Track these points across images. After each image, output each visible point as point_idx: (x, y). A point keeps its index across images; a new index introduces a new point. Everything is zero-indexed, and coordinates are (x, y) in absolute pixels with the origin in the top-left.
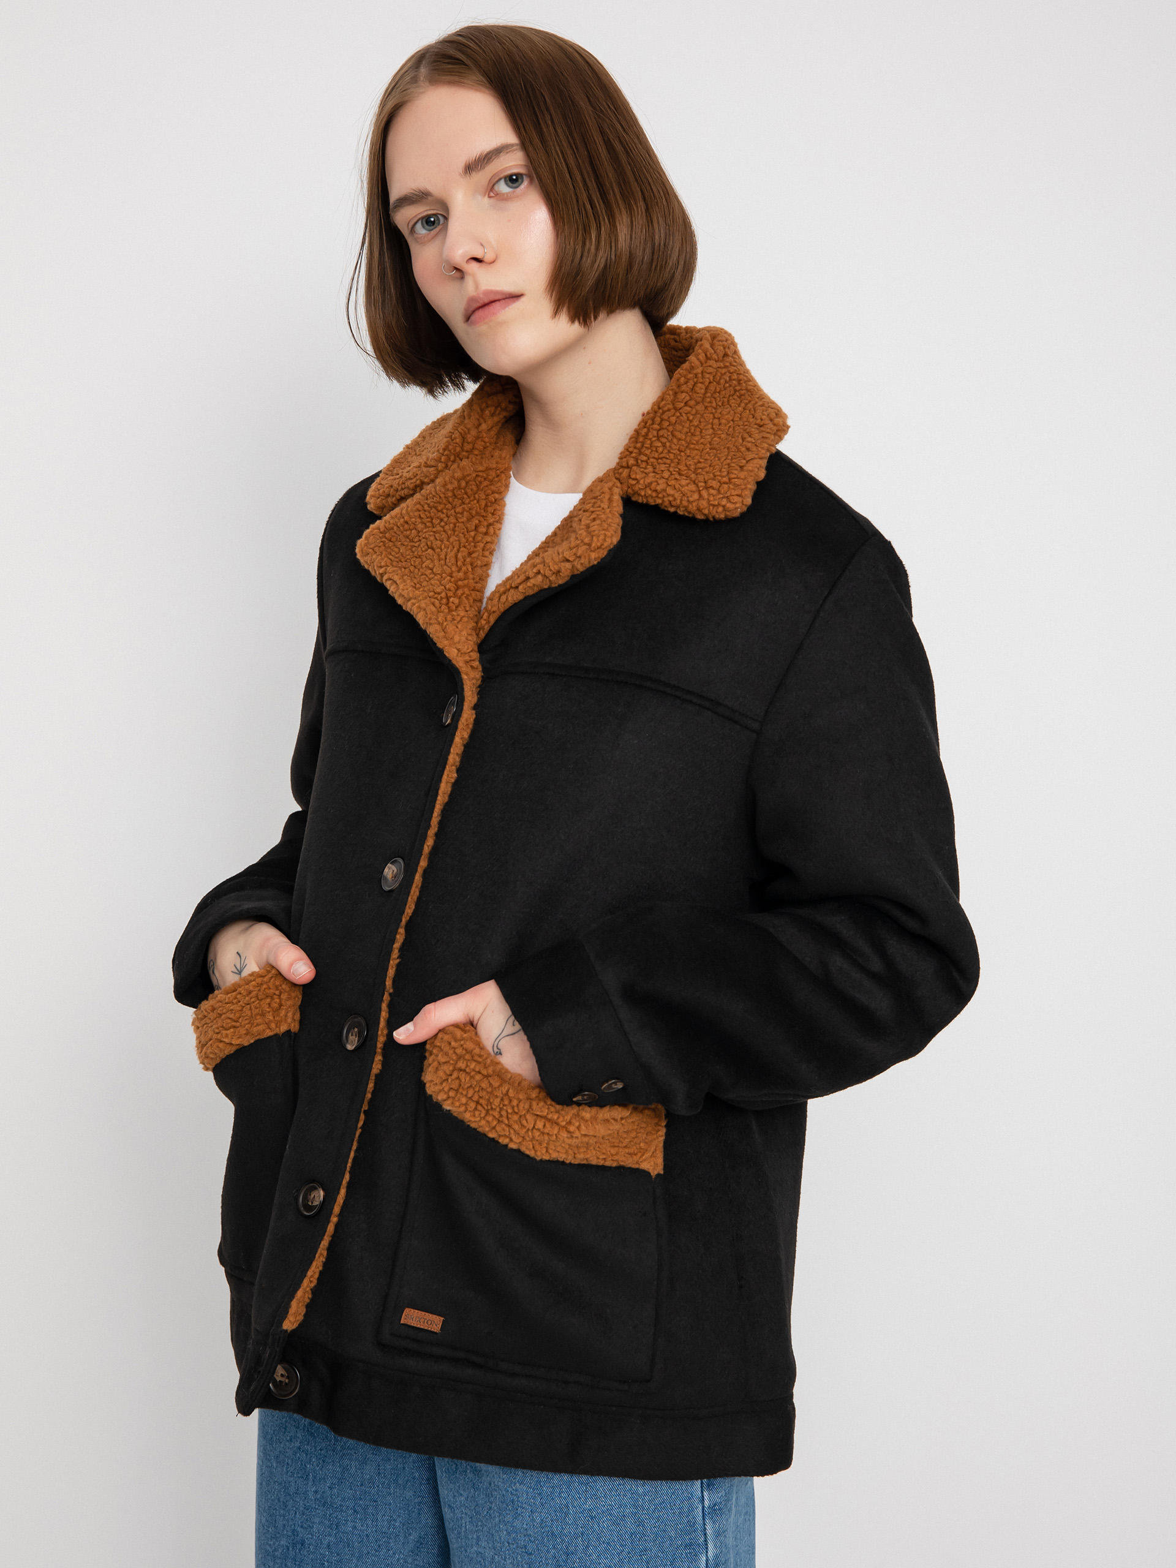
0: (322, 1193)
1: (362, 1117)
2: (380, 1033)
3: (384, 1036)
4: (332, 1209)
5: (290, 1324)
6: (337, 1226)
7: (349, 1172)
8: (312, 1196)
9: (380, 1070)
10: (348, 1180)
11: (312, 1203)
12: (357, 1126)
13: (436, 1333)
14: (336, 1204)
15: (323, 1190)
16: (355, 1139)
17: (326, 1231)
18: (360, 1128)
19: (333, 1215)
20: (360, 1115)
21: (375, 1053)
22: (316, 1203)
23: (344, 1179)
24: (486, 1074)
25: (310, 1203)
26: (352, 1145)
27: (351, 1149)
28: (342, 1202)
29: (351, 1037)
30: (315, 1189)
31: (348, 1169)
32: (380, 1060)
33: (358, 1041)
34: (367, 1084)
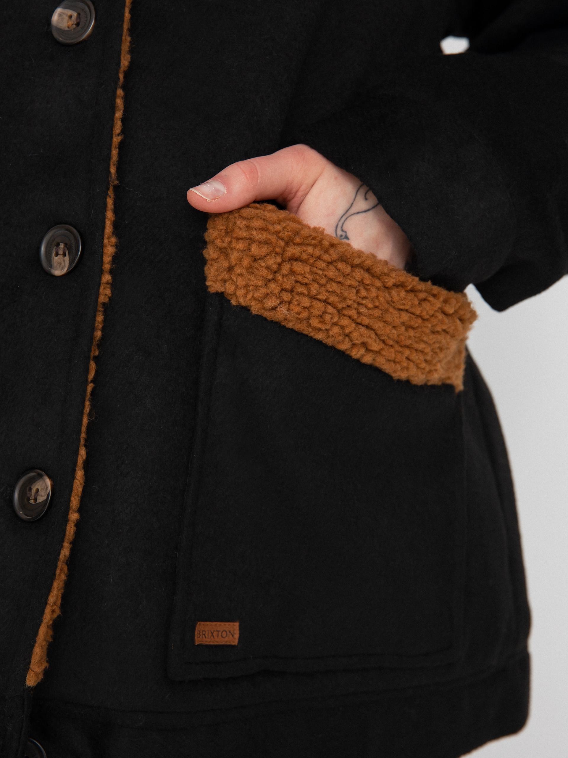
0: (48, 482)
1: (93, 365)
2: (106, 241)
3: (112, 246)
4: (69, 501)
5: (31, 681)
6: (78, 524)
7: (85, 446)
8: (34, 491)
9: (110, 298)
10: (84, 458)
11: (36, 500)
12: (87, 378)
13: (234, 646)
14: (74, 494)
15: (50, 477)
16: (87, 398)
17: (64, 535)
18: (92, 382)
19: (71, 511)
20: (89, 362)
21: (101, 272)
22: (41, 499)
23: (80, 457)
24: (330, 260)
25: (32, 502)
26: (84, 406)
27: (82, 413)
28: (80, 490)
29: (56, 260)
30: (40, 476)
31: (82, 442)
32: (108, 283)
33: (70, 264)
34: (95, 316)
